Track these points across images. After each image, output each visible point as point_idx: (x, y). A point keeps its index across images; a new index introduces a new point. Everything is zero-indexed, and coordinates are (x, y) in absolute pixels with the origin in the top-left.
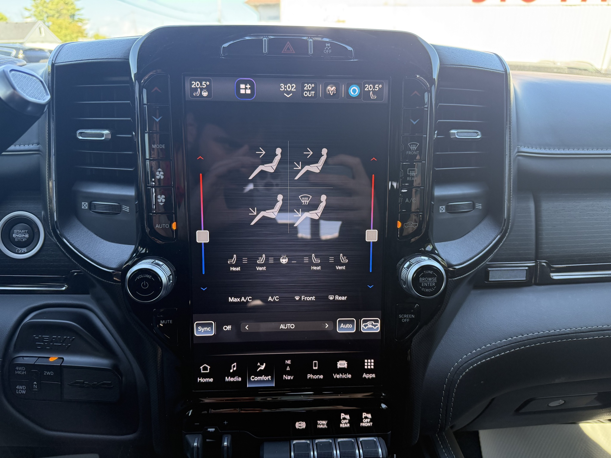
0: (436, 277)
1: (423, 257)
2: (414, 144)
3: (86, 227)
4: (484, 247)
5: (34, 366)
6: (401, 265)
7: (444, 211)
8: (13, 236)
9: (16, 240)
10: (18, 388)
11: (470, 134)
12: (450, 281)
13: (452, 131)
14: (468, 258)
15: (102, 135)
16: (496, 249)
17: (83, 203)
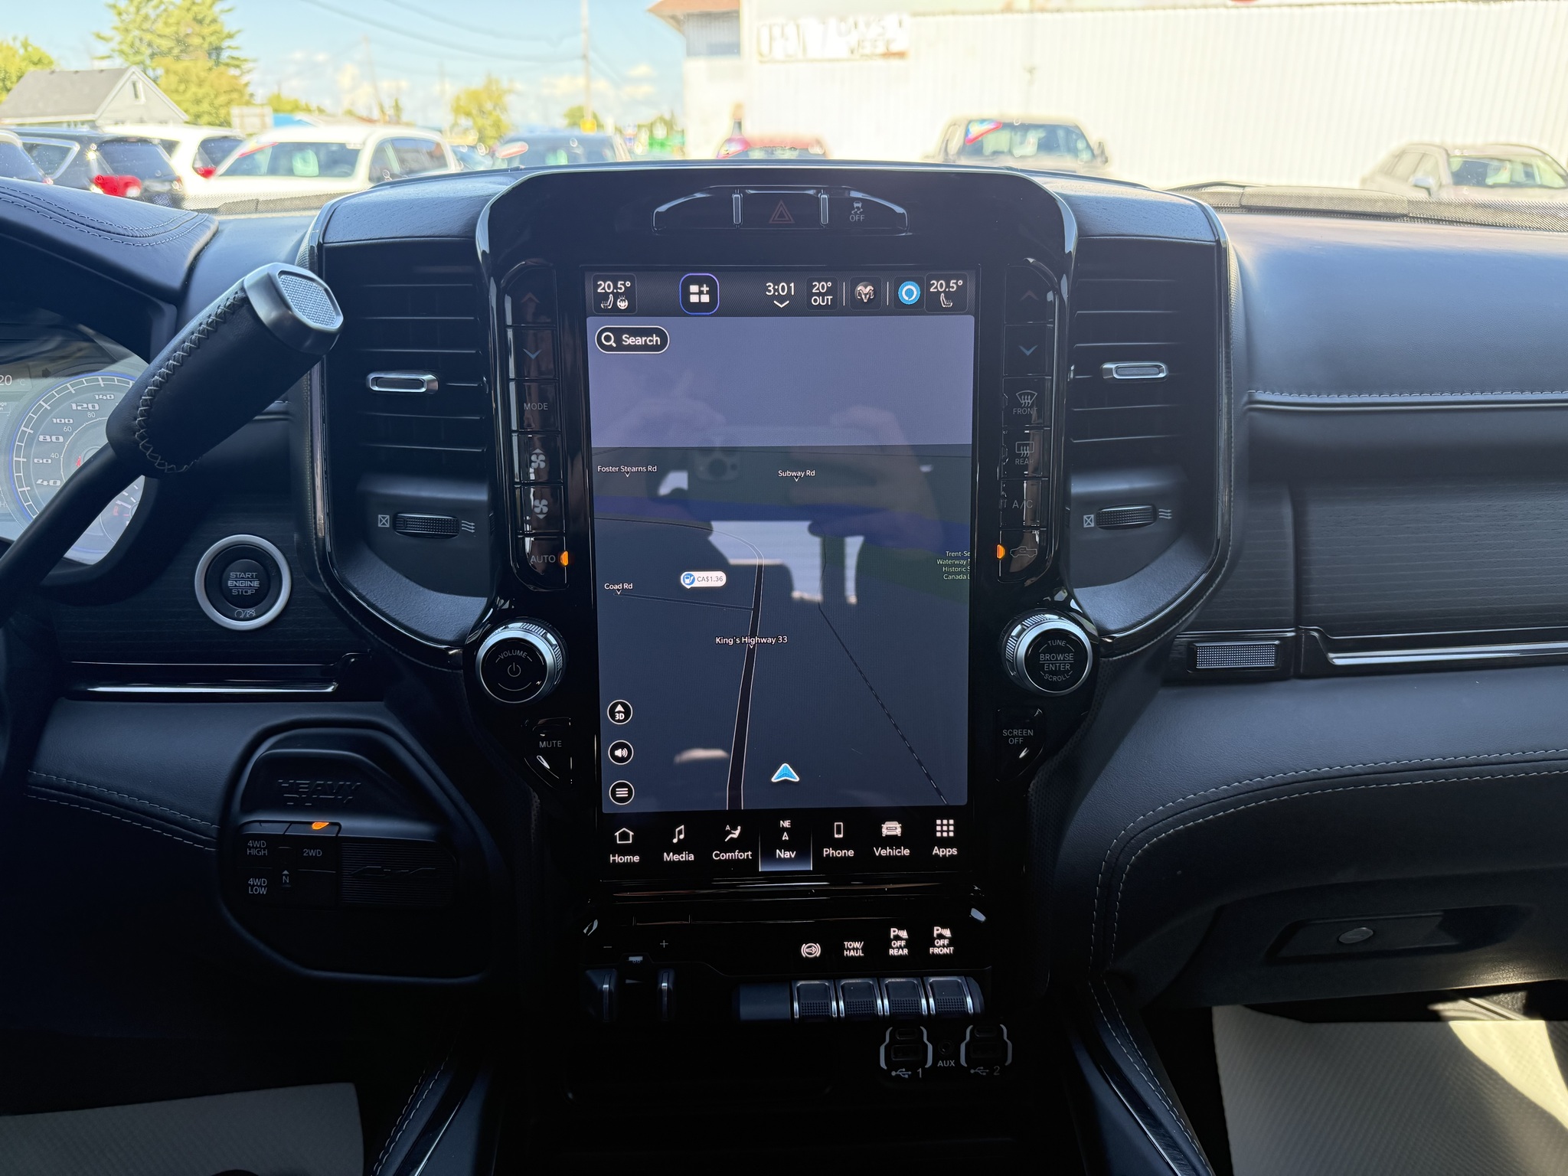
0: (1072, 653)
1: (1048, 616)
2: (1028, 394)
3: (386, 562)
4: (1174, 595)
5: (283, 839)
6: (1005, 633)
7: (1093, 525)
8: (229, 585)
9: (235, 592)
10: (252, 883)
11: (1145, 370)
12: (1104, 662)
13: (1107, 366)
14: (1141, 616)
15: (420, 384)
16: (1199, 600)
17: (380, 516)
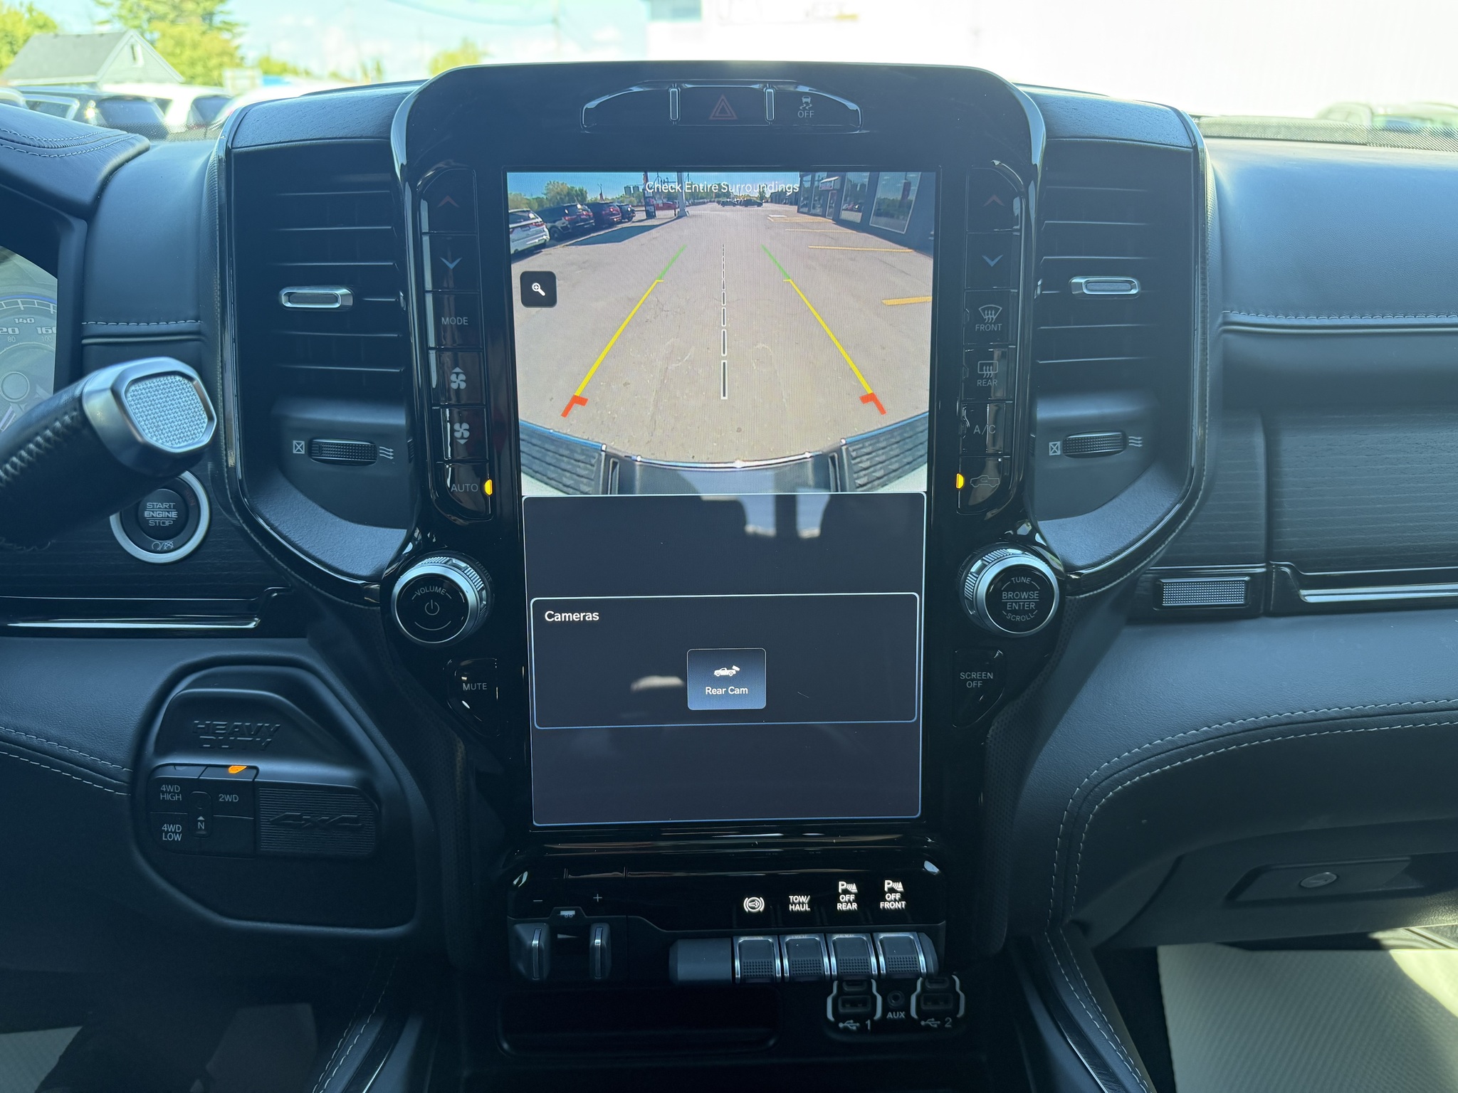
0: (1037, 590)
1: (1010, 551)
2: (991, 308)
3: (302, 491)
4: (1145, 528)
5: (198, 783)
6: (964, 568)
7: (1059, 453)
8: (146, 516)
9: (151, 523)
10: (166, 829)
11: (1115, 286)
12: (1070, 601)
13: (1075, 280)
14: (1110, 551)
15: (334, 299)
16: (1171, 534)
17: (295, 442)
